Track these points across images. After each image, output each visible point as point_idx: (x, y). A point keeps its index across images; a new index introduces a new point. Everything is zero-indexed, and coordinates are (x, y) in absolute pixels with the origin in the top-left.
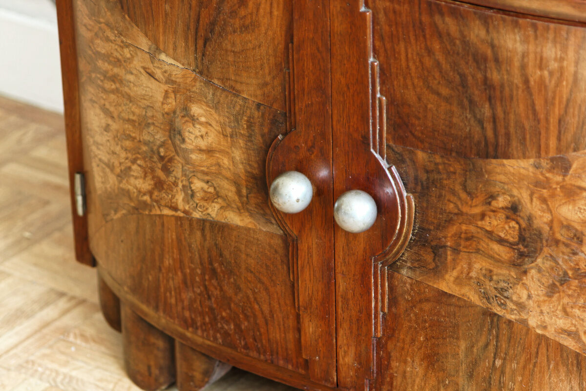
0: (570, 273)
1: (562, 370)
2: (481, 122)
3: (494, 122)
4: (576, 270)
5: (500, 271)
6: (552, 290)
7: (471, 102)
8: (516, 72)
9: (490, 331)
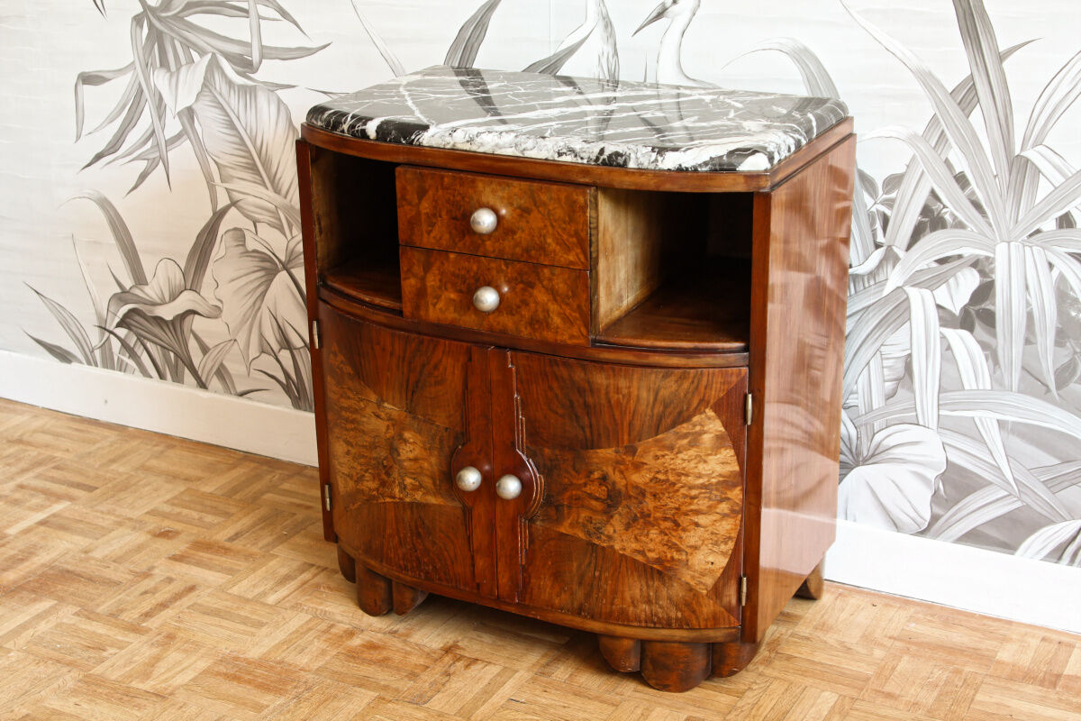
0: (638, 515)
1: (635, 574)
2: (583, 428)
3: (591, 426)
4: (642, 513)
5: (596, 517)
6: (628, 527)
7: (577, 416)
8: (603, 397)
9: (591, 555)
